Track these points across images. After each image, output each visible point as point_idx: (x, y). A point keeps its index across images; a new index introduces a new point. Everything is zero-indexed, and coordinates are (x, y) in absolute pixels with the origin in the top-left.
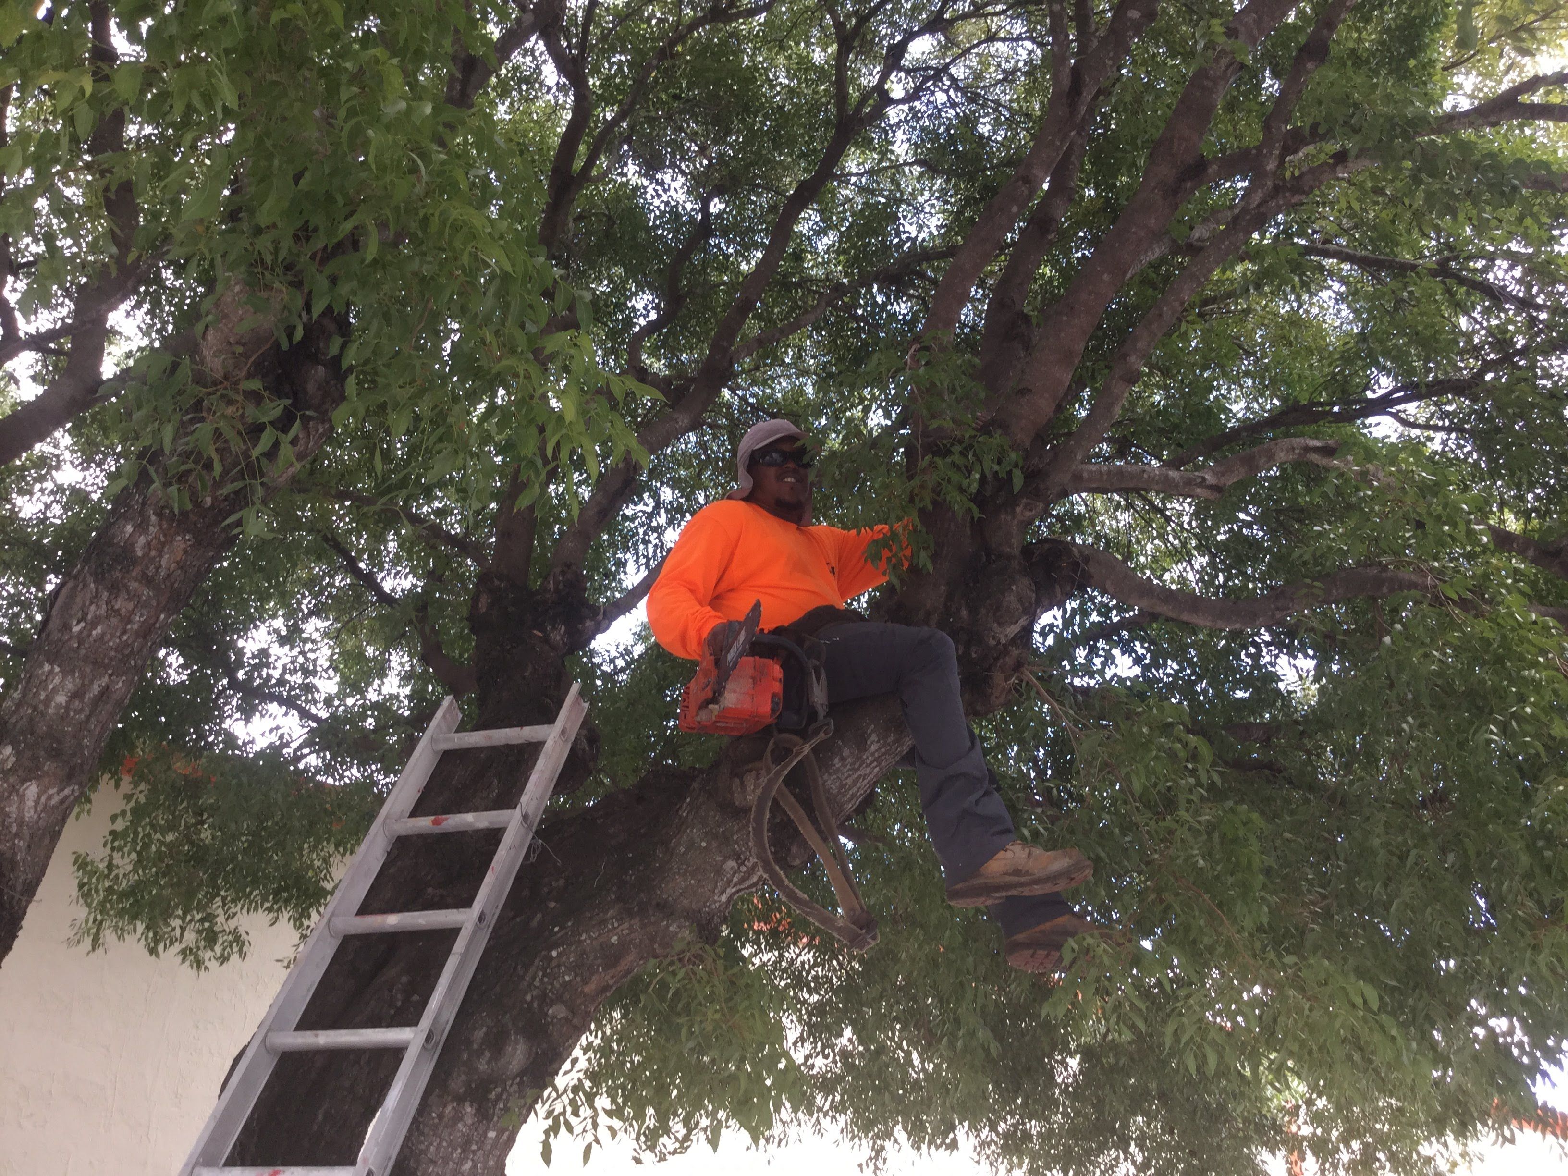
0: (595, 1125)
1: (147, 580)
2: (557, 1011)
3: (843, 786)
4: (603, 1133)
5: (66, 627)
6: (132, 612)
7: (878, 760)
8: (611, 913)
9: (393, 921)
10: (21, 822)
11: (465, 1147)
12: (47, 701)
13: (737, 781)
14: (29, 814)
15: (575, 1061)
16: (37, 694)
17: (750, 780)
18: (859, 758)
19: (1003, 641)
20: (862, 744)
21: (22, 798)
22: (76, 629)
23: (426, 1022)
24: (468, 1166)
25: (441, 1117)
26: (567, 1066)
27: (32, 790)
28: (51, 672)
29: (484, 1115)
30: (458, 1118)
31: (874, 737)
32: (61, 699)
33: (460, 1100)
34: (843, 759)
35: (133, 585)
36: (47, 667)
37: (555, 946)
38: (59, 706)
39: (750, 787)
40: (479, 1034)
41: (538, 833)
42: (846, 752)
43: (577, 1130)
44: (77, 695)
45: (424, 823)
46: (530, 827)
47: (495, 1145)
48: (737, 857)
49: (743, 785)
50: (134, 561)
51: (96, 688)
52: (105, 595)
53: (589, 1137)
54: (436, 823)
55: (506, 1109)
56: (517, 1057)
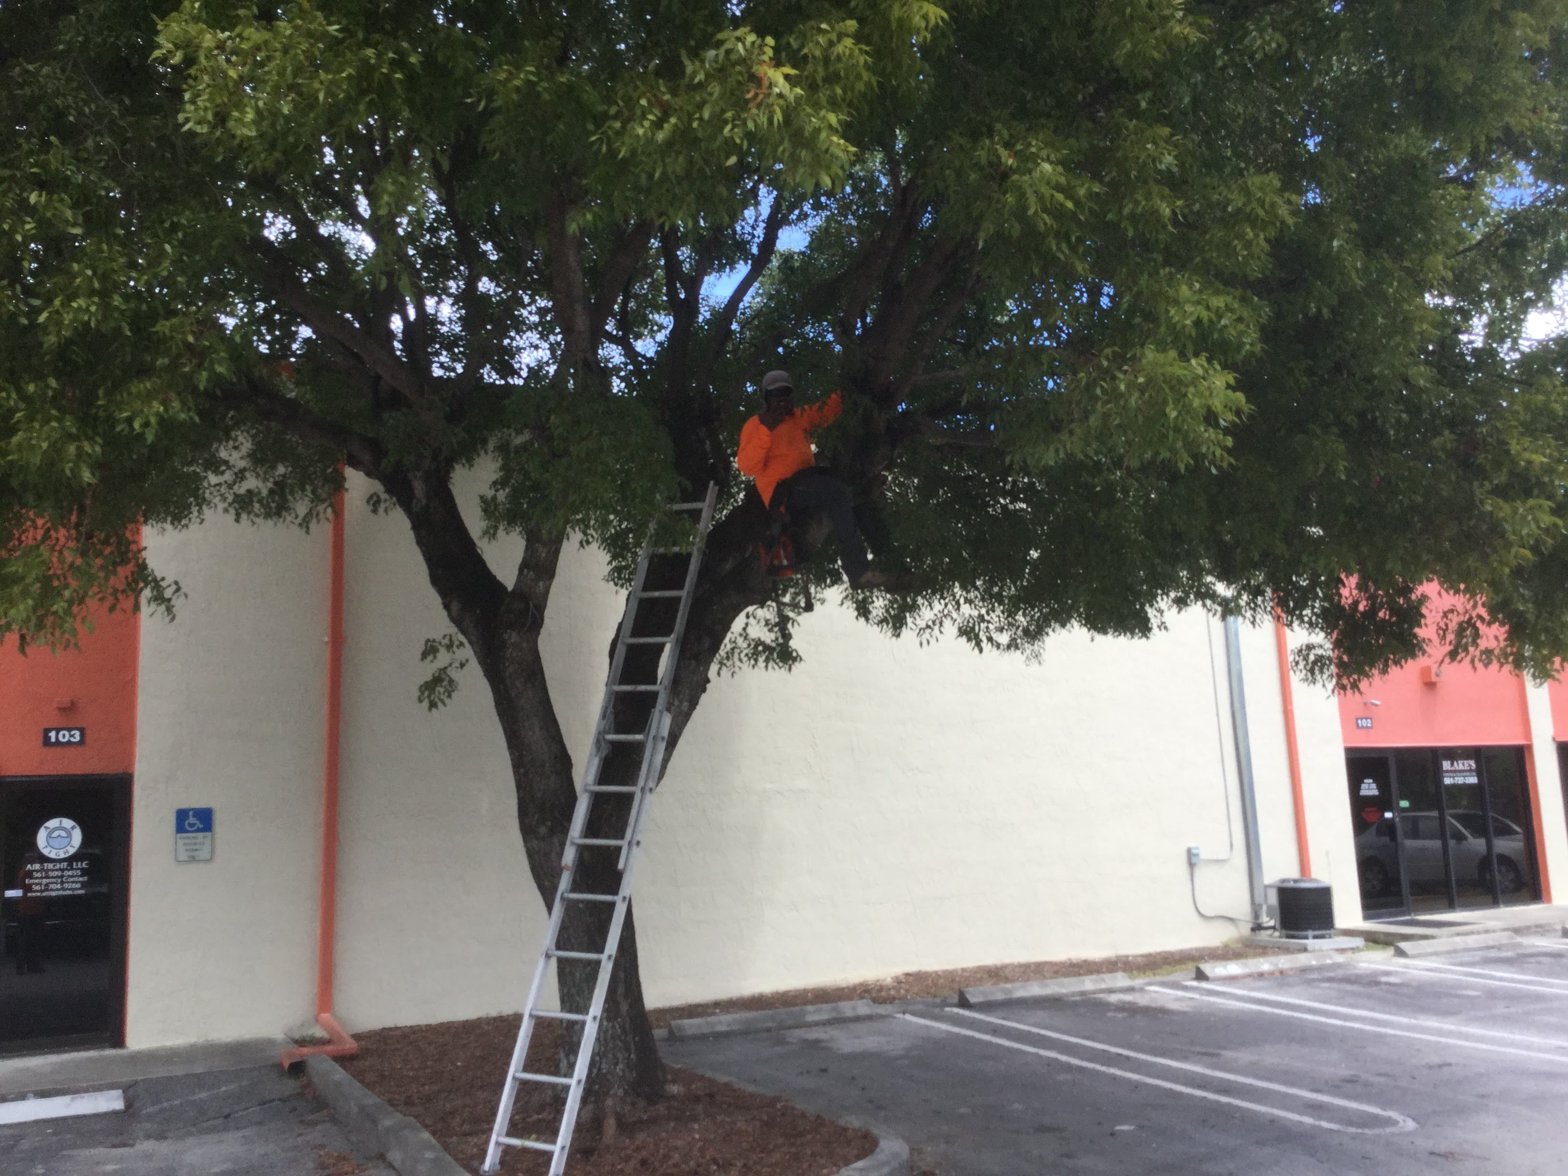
0: (735, 666)
2: (718, 627)
4: (737, 667)
9: (656, 594)
10: (540, 593)
11: (694, 672)
12: (540, 555)
14: (542, 591)
15: (725, 644)
16: (536, 554)
21: (539, 587)
23: (674, 635)
24: (695, 677)
25: (684, 665)
26: (723, 645)
27: (541, 584)
28: (538, 546)
29: (698, 661)
30: (691, 663)
32: (544, 555)
33: (690, 658)
37: (714, 604)
38: (544, 557)
40: (693, 638)
43: (728, 667)
44: (547, 553)
46: (700, 552)
47: (703, 670)
51: (553, 549)
53: (733, 669)
56: (706, 643)
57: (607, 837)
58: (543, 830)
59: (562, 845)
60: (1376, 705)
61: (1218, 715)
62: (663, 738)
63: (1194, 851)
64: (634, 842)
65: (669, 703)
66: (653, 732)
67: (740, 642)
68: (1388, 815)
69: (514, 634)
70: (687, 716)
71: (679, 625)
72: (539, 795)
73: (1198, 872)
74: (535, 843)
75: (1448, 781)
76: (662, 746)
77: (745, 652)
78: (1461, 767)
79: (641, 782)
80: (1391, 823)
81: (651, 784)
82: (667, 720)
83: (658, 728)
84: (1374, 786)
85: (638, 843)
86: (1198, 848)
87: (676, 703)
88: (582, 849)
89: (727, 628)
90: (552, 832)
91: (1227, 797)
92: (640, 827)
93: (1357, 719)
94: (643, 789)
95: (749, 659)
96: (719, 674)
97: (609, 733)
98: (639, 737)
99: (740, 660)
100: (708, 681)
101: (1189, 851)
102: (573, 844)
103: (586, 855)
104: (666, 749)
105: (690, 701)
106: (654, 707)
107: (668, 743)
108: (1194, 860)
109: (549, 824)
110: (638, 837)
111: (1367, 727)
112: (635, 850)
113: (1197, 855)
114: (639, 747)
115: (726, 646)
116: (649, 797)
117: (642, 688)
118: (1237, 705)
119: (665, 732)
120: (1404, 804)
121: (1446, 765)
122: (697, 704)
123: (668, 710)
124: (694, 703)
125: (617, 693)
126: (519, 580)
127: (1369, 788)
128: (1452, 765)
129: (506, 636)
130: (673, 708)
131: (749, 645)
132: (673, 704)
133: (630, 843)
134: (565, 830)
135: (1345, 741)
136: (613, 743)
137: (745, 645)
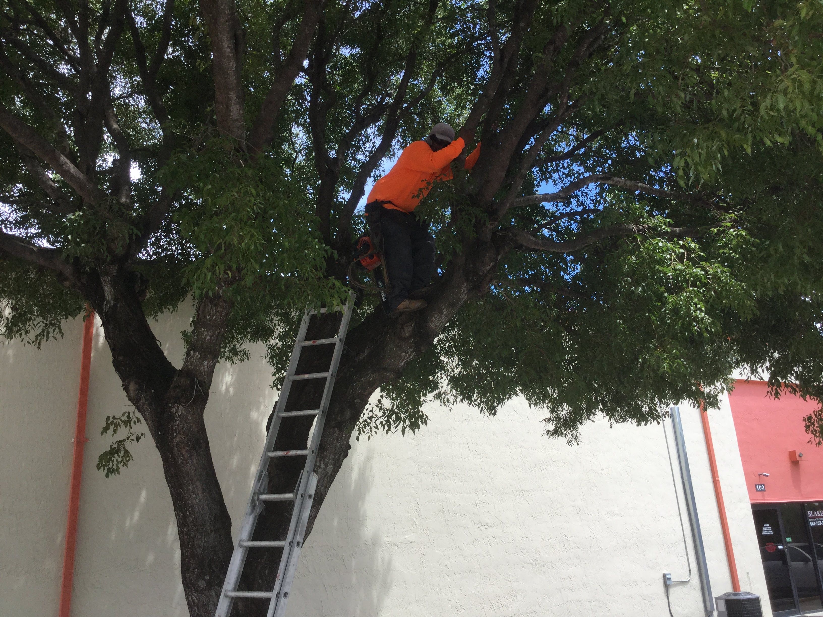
0: (371, 431)
1: (225, 301)
2: (358, 401)
3: (436, 326)
4: (373, 433)
5: (205, 317)
6: (222, 311)
7: (447, 316)
8: (370, 372)
9: (306, 376)
10: (204, 371)
11: (337, 440)
12: (205, 338)
13: (402, 330)
14: (206, 369)
15: (364, 414)
16: (201, 337)
17: (406, 328)
18: (440, 317)
19: (485, 272)
20: (441, 312)
21: (204, 366)
22: (208, 318)
23: (321, 408)
24: (339, 444)
25: (329, 432)
26: (362, 415)
27: (206, 363)
28: (204, 331)
29: (341, 431)
30: (334, 432)
31: (445, 310)
32: (208, 338)
33: (334, 428)
34: (435, 318)
35: (221, 303)
36: (202, 329)
37: (355, 382)
38: (208, 340)
39: (406, 332)
40: (337, 410)
41: (345, 345)
42: (436, 316)
43: (366, 432)
44: (212, 336)
45: (310, 343)
46: (342, 344)
47: (345, 437)
48: (405, 352)
49: (404, 332)
50: (220, 297)
51: (217, 333)
52: (214, 308)
53: (370, 434)
54: (314, 342)
55: (347, 428)
56: (348, 414)
57: (260, 590)
58: (202, 584)
59: (218, 596)
60: (767, 476)
61: (674, 484)
62: (310, 496)
63: (668, 576)
64: (282, 594)
65: (315, 465)
66: (300, 492)
67: (376, 410)
68: (780, 547)
69: (181, 407)
70: (332, 477)
71: (325, 401)
72: (199, 551)
73: (671, 591)
74: (195, 596)
75: (812, 524)
76: (309, 503)
77: (381, 420)
78: (819, 515)
79: (290, 536)
80: (782, 551)
81: (299, 538)
82: (314, 480)
83: (306, 486)
84: (770, 528)
85: (286, 594)
86: (670, 574)
87: (322, 466)
88: (235, 602)
89: (366, 402)
90: (210, 585)
91: (684, 539)
92: (288, 579)
93: (756, 485)
94: (291, 543)
95: (383, 426)
96: (358, 439)
97: (263, 493)
98: (289, 496)
99: (377, 428)
100: (350, 447)
101: (664, 576)
102: (226, 596)
103: (240, 606)
104: (313, 507)
105: (334, 465)
106: (303, 468)
107: (314, 501)
108: (668, 583)
109: (207, 578)
110: (286, 589)
111: (762, 490)
112: (283, 601)
113: (670, 579)
114: (290, 504)
115: (365, 415)
116: (297, 551)
117: (292, 453)
118: (686, 478)
119: (312, 490)
120: (789, 539)
121: (810, 514)
122: (340, 466)
123: (316, 472)
124: (337, 466)
125: (272, 458)
126: (186, 362)
127: (768, 530)
128: (813, 514)
129: (174, 410)
130: (320, 470)
131: (384, 413)
132: (319, 467)
133: (278, 595)
134: (221, 583)
135: (751, 500)
136: (266, 502)
137: (380, 414)
